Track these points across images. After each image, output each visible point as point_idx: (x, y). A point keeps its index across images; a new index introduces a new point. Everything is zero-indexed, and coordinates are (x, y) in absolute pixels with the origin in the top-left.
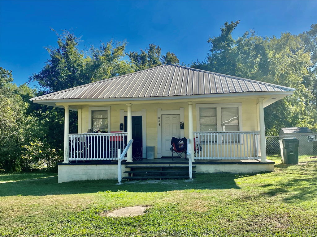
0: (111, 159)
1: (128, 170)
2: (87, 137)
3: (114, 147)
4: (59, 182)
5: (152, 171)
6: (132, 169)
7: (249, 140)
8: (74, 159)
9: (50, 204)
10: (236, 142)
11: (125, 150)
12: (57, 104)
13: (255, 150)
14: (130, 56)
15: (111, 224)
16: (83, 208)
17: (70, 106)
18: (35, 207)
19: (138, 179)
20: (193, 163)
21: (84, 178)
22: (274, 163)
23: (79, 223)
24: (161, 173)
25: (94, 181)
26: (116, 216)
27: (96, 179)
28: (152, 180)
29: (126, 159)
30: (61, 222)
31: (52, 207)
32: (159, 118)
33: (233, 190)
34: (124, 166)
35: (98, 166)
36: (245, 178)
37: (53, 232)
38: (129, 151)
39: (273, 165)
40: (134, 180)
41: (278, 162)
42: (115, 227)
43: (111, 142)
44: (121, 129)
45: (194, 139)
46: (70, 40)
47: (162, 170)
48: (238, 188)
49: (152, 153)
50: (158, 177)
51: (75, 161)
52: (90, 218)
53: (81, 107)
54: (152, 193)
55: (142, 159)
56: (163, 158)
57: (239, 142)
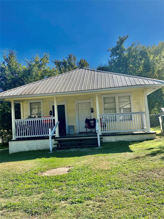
0: (45, 135)
1: (56, 142)
2: (28, 121)
3: (46, 127)
4: (10, 153)
5: (73, 142)
6: (60, 142)
7: (138, 118)
8: (19, 137)
9: (4, 169)
10: (129, 120)
11: (53, 129)
12: (6, 100)
13: (143, 125)
15: (46, 181)
16: (26, 171)
17: (15, 101)
19: (63, 149)
20: (100, 136)
21: (27, 149)
22: (156, 133)
23: (24, 181)
24: (79, 144)
25: (33, 151)
26: (49, 175)
27: (35, 149)
28: (73, 148)
29: (55, 135)
30: (12, 181)
31: (6, 171)
32: (76, 106)
33: (128, 153)
34: (53, 140)
35: (36, 140)
36: (136, 144)
37: (7, 188)
38: (57, 129)
39: (155, 134)
40: (61, 149)
41: (158, 132)
42: (48, 183)
43: (44, 124)
44: (51, 114)
45: (101, 119)
47: (80, 142)
48: (131, 151)
49: (73, 130)
50: (77, 146)
52: (31, 177)
53: (23, 101)
54: (73, 158)
55: (66, 134)
56: (80, 133)
57: (131, 120)
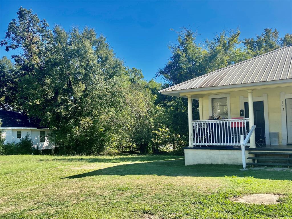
0: (234, 144)
1: (252, 156)
2: (209, 124)
3: (235, 133)
4: (186, 165)
5: (278, 158)
6: (256, 155)
8: (198, 144)
9: (182, 185)
11: (247, 137)
12: (181, 95)
14: (245, 43)
15: (243, 211)
16: (212, 191)
17: (192, 96)
18: (169, 187)
19: (263, 166)
21: (209, 162)
23: (211, 206)
24: (289, 160)
25: (217, 165)
26: (247, 203)
27: (219, 163)
28: (279, 167)
29: (248, 145)
30: (193, 203)
31: (184, 188)
32: (283, 102)
34: (247, 152)
35: (220, 150)
37: (188, 212)
38: (252, 137)
40: (259, 166)
42: (248, 214)
43: (232, 128)
44: (242, 115)
46: (188, 35)
47: (290, 158)
49: (277, 139)
50: (286, 165)
51: (199, 146)
52: (221, 202)
53: (202, 96)
54: (282, 181)
55: (265, 145)
56: (289, 144)
